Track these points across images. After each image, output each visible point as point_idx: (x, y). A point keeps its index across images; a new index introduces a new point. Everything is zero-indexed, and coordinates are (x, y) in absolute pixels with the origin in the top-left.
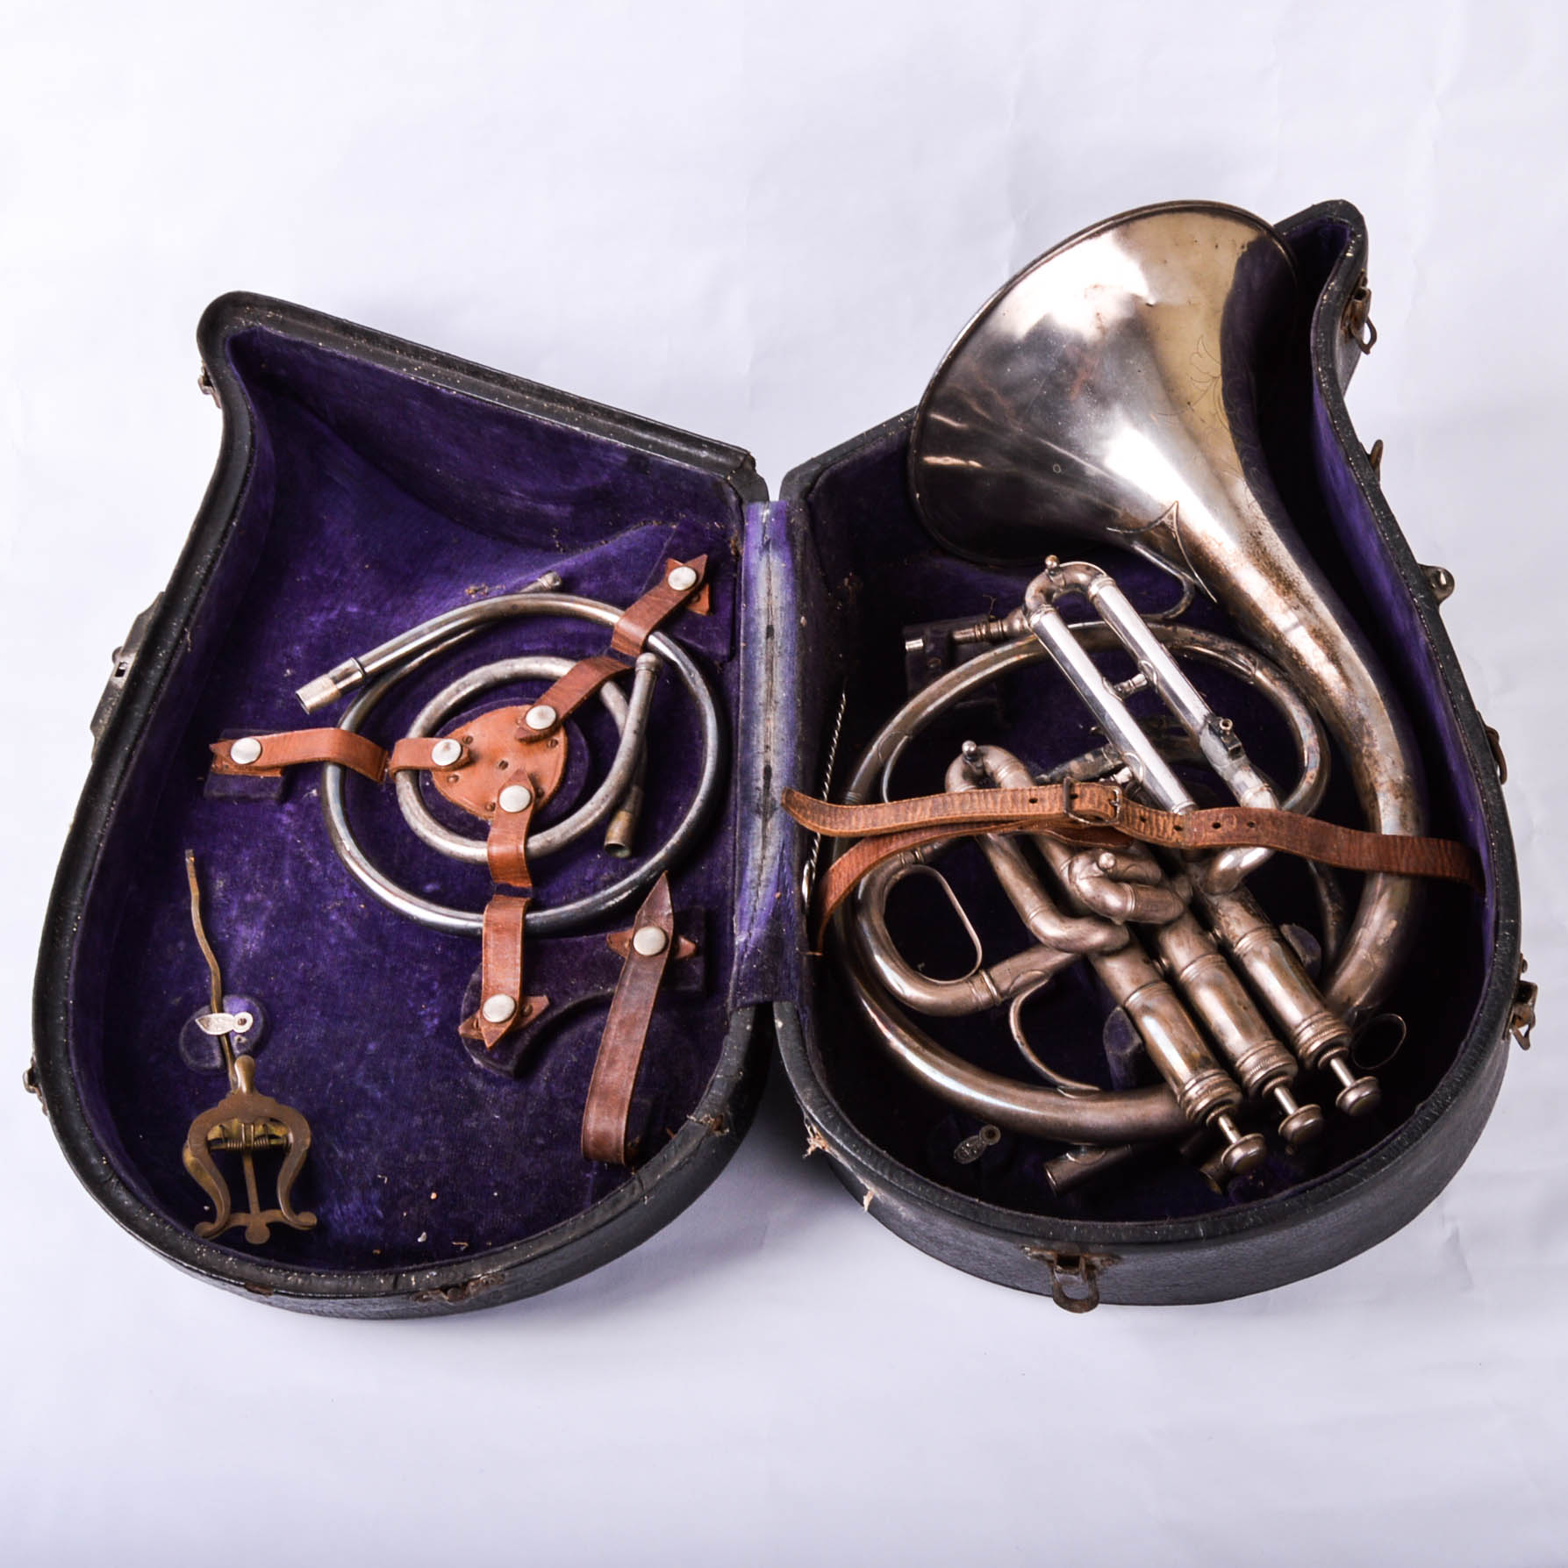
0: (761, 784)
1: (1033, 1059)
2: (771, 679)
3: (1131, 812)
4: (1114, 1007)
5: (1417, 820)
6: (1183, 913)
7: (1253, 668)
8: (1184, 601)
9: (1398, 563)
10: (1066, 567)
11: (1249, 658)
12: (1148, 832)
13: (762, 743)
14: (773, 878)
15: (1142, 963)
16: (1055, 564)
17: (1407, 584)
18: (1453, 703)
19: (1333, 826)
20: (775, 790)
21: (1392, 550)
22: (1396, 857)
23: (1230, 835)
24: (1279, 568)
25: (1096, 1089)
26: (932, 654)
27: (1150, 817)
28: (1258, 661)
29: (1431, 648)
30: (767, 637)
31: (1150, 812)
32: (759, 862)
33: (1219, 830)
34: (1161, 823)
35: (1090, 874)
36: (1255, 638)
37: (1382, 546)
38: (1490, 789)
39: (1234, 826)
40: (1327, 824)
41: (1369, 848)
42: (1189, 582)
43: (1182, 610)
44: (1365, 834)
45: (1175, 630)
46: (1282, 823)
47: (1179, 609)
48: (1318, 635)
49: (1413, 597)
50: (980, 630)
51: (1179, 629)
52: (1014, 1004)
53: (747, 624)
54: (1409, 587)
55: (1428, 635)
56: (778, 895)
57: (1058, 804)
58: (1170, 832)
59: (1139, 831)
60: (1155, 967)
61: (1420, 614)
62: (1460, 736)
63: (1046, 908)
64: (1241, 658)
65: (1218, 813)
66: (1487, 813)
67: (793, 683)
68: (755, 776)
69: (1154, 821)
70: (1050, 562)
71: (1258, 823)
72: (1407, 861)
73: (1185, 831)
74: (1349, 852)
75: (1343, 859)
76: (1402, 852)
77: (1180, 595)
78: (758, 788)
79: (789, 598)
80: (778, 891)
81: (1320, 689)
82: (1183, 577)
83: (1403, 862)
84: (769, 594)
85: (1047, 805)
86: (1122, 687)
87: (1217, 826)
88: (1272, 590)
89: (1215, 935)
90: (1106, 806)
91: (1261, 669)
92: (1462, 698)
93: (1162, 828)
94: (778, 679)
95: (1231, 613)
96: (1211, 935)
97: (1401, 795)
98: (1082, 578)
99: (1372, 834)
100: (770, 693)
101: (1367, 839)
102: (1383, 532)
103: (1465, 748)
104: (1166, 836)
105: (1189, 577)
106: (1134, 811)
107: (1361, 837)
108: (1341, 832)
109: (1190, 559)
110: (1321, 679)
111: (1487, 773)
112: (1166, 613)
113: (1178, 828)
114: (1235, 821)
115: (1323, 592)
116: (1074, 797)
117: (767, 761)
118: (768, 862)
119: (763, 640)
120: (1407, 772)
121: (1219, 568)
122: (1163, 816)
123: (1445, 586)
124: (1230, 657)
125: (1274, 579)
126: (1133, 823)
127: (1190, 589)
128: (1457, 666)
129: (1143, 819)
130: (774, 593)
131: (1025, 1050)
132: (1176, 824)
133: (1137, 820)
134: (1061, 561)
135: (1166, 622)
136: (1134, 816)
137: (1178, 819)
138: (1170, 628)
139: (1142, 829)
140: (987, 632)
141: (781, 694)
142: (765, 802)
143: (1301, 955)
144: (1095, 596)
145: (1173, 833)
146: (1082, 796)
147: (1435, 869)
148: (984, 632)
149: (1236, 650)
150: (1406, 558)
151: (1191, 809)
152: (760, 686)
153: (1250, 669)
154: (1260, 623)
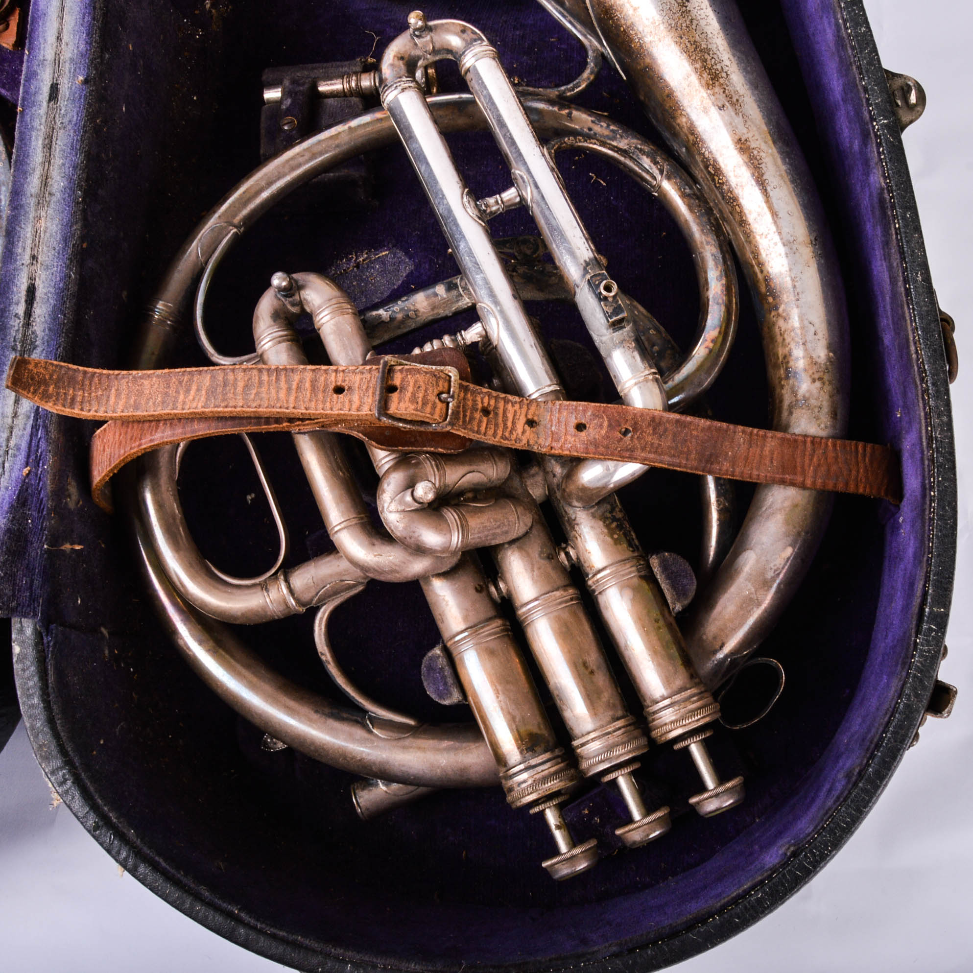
0: (21, 309)
1: (340, 681)
2: (48, 161)
3: (470, 403)
4: (432, 647)
5: (834, 414)
6: (531, 528)
7: (659, 177)
8: (586, 74)
9: (859, 68)
10: (436, 26)
11: (656, 163)
12: (490, 432)
13: (28, 252)
14: (24, 445)
15: (472, 591)
16: (420, 23)
17: (868, 100)
18: (906, 281)
19: (732, 427)
20: (38, 320)
21: (853, 48)
22: (803, 467)
23: (596, 444)
24: (707, 51)
25: (411, 722)
26: (288, 112)
27: (496, 408)
28: (666, 167)
29: (886, 196)
30: (50, 100)
31: (497, 398)
32: (10, 420)
33: (583, 434)
34: (510, 416)
35: (400, 508)
36: (666, 135)
37: (840, 42)
38: (939, 416)
39: (603, 432)
40: (725, 425)
41: (772, 452)
42: (595, 50)
43: (583, 86)
44: (770, 434)
45: (569, 115)
46: (666, 430)
47: (578, 86)
48: (743, 146)
49: (872, 119)
50: (349, 82)
51: (575, 113)
52: (319, 615)
53: (28, 80)
54: (869, 105)
55: (885, 178)
56: (26, 471)
57: (370, 400)
58: (519, 429)
59: (478, 432)
60: (489, 595)
61: (879, 145)
62: (909, 328)
63: (355, 521)
64: (646, 162)
65: (585, 410)
66: (929, 446)
67: (75, 168)
68: (15, 299)
69: (501, 411)
70: (414, 19)
71: (635, 430)
72: (815, 471)
73: (541, 428)
74: (746, 459)
75: (738, 470)
76: (811, 460)
77: (583, 65)
78: (16, 315)
79: (82, 47)
80: (27, 464)
81: (738, 218)
82: (589, 42)
83: (810, 472)
84: (59, 39)
85: (355, 398)
86: (487, 206)
87: (580, 427)
88: (694, 79)
89: (567, 554)
90: (434, 407)
91: (669, 178)
92: (920, 278)
93: (509, 424)
94: (58, 160)
95: (642, 98)
96: (563, 556)
97: (820, 379)
98: (455, 41)
99: (780, 435)
100: (45, 181)
101: (771, 440)
102: (845, 21)
103: (913, 348)
104: (514, 437)
105: (596, 43)
106: (474, 401)
107: (765, 437)
108: (740, 434)
109: (600, 21)
110: (739, 205)
111: (937, 391)
112: (563, 88)
113: (531, 423)
114: (606, 424)
115: (756, 88)
116: (392, 389)
117: (32, 278)
118: (20, 421)
119: (45, 104)
120: (830, 347)
121: (631, 40)
122: (513, 404)
123: (915, 105)
124: (631, 158)
125: (698, 65)
126: (472, 419)
127: (596, 58)
128: (918, 229)
129: (486, 412)
130: (65, 37)
131: (333, 670)
132: (530, 417)
133: (478, 415)
134: (427, 18)
135: (563, 101)
136: (474, 409)
137: (533, 408)
138: (565, 112)
139: (483, 429)
140: (357, 85)
141: (58, 183)
142: (24, 335)
143: (669, 602)
144: (468, 70)
145: (524, 432)
146: (403, 389)
147: (847, 484)
148: (353, 84)
149: (641, 150)
150: (870, 63)
151: (551, 397)
152: (34, 170)
153: (655, 178)
154: (674, 118)
